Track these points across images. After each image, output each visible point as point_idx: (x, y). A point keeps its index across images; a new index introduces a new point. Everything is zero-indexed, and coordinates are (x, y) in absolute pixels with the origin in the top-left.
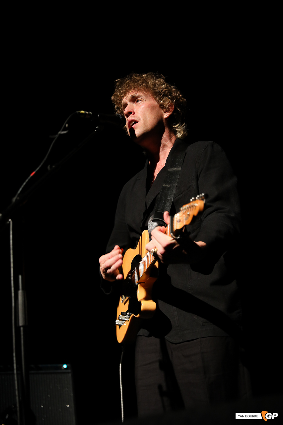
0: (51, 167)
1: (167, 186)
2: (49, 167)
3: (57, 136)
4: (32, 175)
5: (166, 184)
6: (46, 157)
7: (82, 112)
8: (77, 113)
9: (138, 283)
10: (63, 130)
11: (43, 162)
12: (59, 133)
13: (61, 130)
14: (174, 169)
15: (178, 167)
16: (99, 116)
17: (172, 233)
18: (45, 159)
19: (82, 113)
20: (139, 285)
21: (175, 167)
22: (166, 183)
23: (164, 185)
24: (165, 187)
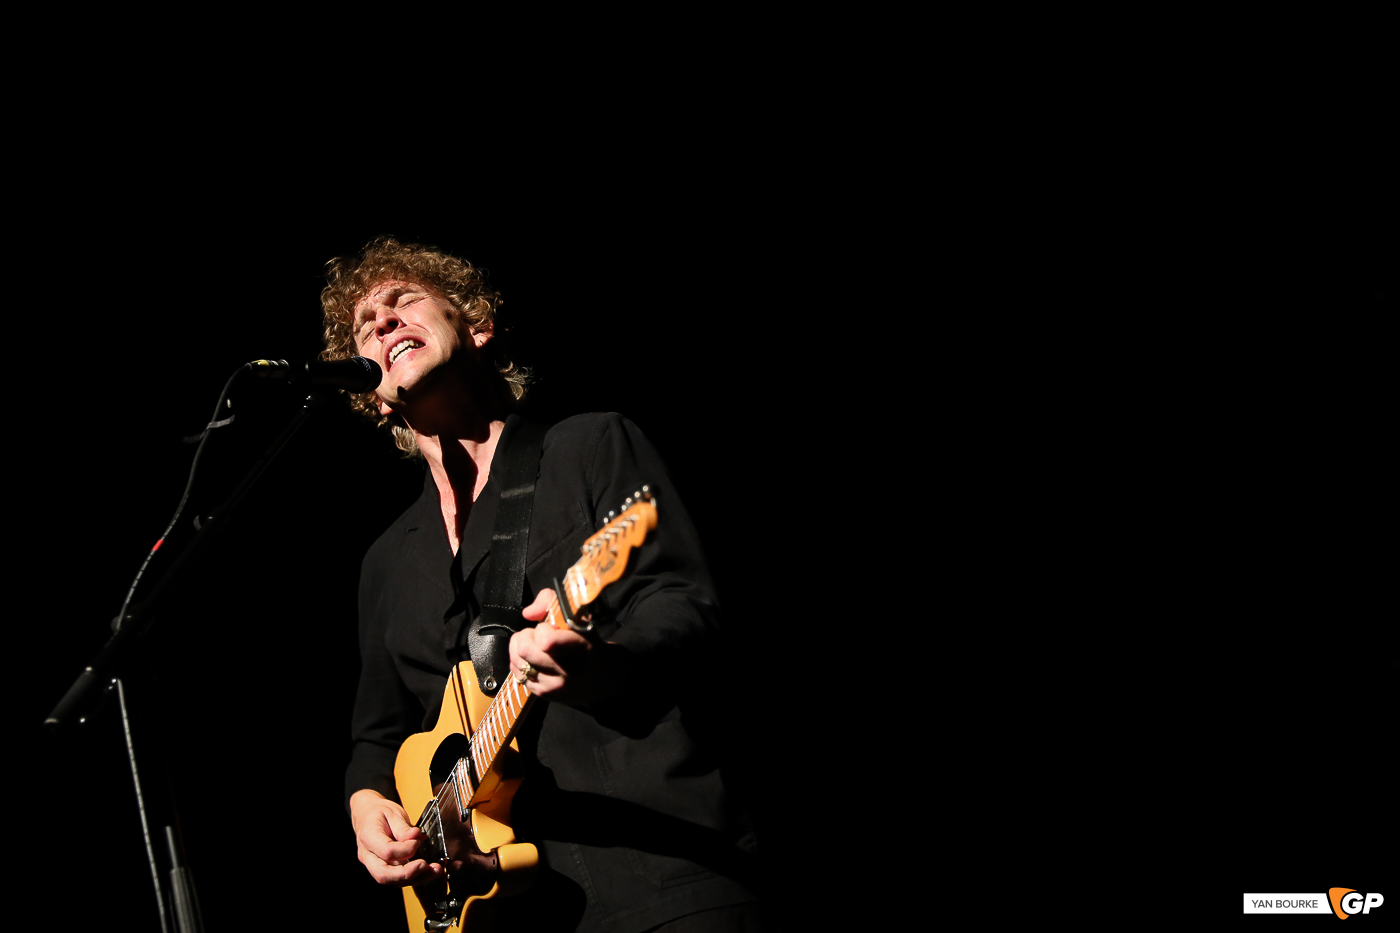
0: (202, 521)
1: (503, 537)
2: (196, 522)
3: (204, 436)
4: (155, 549)
5: (500, 535)
6: (186, 495)
7: (262, 362)
8: (248, 367)
9: (470, 807)
10: (219, 419)
11: (180, 509)
12: (210, 425)
13: (214, 418)
14: (517, 492)
15: (527, 487)
16: (307, 367)
17: (570, 618)
18: (184, 501)
19: (262, 366)
20: (474, 811)
21: (518, 486)
22: (499, 530)
23: (495, 537)
24: (499, 541)
